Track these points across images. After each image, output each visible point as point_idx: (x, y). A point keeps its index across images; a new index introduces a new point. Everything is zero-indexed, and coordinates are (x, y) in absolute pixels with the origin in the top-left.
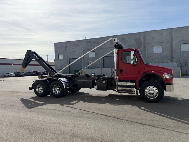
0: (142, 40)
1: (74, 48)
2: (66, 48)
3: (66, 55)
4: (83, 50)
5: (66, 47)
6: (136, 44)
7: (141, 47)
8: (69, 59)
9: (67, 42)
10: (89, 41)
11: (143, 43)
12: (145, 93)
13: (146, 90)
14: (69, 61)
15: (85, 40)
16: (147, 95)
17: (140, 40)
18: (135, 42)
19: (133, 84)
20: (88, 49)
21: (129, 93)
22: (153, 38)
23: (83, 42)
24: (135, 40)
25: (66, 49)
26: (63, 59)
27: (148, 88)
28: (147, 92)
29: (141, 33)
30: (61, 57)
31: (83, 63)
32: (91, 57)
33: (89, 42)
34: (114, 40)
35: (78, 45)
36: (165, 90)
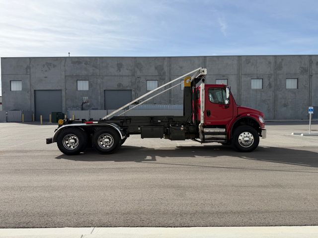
0: (166, 69)
1: (46, 71)
2: (29, 70)
3: (29, 84)
4: (66, 76)
5: (28, 68)
6: (157, 74)
7: (165, 79)
8: (35, 91)
9: (30, 58)
10: (77, 60)
11: (166, 74)
12: (239, 141)
13: (240, 138)
14: (33, 95)
15: (69, 57)
16: (241, 143)
17: (163, 69)
18: (156, 71)
19: (224, 130)
20: (74, 75)
21: (219, 142)
22: (181, 68)
23: (66, 60)
24: (156, 68)
25: (27, 72)
26: (21, 89)
27: (242, 134)
28: (242, 140)
29: (164, 58)
30: (16, 87)
31: (64, 99)
32: (82, 89)
33: (77, 62)
34: (203, 71)
35: (54, 66)
36: (261, 136)
